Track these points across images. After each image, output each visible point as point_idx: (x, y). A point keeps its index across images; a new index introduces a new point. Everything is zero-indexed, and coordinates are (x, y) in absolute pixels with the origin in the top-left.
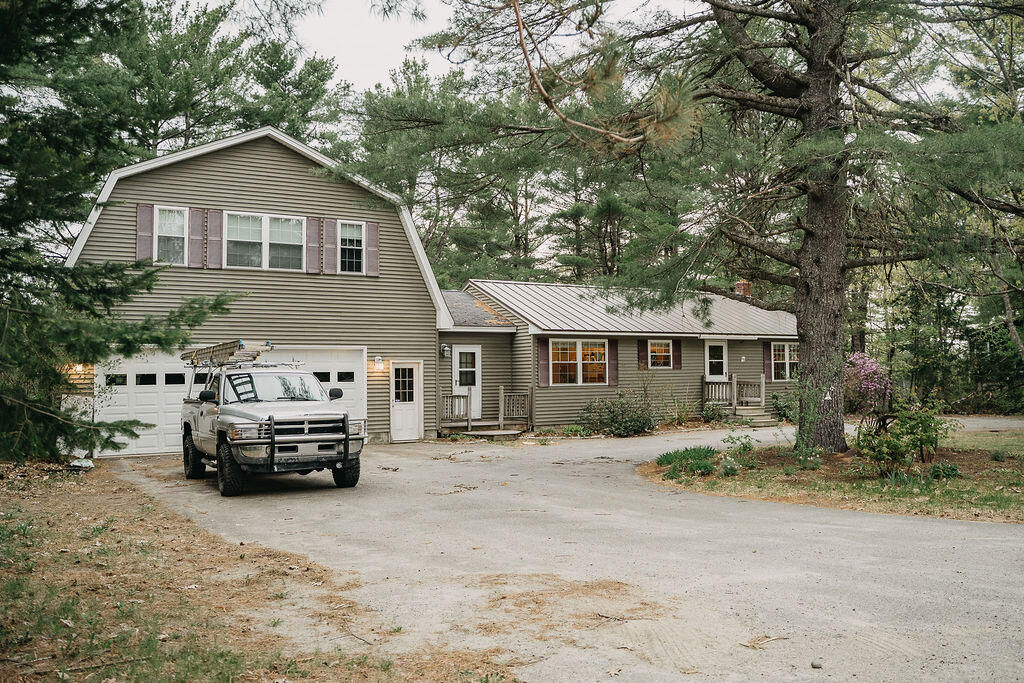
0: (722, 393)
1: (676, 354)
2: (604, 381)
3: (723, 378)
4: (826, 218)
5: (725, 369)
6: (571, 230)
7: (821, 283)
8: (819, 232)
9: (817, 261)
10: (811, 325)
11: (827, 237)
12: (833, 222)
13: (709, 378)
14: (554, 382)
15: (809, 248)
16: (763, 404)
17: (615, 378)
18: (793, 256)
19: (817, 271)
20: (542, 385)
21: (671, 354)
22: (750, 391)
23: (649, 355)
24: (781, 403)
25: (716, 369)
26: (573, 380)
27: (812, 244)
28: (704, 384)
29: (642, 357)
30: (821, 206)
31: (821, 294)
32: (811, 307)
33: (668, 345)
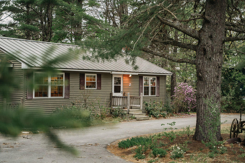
0: (120, 102)
1: (98, 81)
2: (62, 96)
3: (120, 95)
4: (217, 14)
5: (122, 90)
6: (24, 11)
7: (212, 49)
8: (213, 21)
9: (211, 37)
10: (206, 72)
11: (217, 24)
12: (221, 16)
13: (115, 94)
14: (35, 96)
15: (206, 29)
16: (141, 108)
17: (68, 94)
18: (197, 34)
19: (210, 42)
20: (29, 98)
21: (96, 81)
22: (135, 101)
23: (86, 81)
24: (149, 108)
25: (117, 89)
26: (46, 95)
27: (208, 28)
28: (112, 97)
29: (82, 83)
30: (215, 6)
31: (212, 55)
32: (206, 62)
33: (95, 77)
